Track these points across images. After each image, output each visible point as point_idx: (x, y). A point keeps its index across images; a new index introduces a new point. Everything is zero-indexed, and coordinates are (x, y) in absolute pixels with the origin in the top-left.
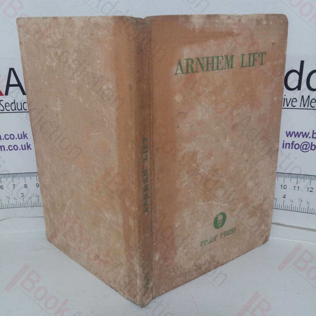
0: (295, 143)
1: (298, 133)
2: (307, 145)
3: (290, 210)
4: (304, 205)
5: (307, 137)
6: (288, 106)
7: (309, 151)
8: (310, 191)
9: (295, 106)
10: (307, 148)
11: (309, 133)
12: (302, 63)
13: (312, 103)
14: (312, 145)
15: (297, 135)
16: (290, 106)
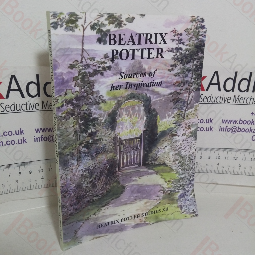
0: (228, 127)
1: (230, 120)
2: (235, 129)
3: (222, 173)
4: (231, 169)
5: (236, 123)
6: (225, 102)
7: (236, 132)
8: (236, 160)
9: (229, 103)
10: (235, 131)
11: (237, 120)
12: (236, 73)
13: (241, 100)
14: (238, 129)
15: (230, 122)
16: (226, 102)
